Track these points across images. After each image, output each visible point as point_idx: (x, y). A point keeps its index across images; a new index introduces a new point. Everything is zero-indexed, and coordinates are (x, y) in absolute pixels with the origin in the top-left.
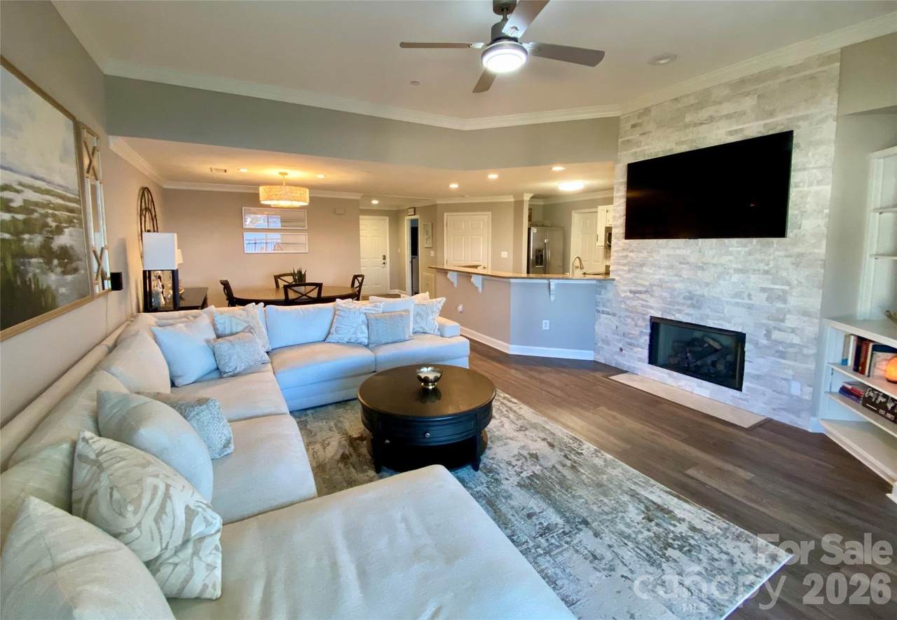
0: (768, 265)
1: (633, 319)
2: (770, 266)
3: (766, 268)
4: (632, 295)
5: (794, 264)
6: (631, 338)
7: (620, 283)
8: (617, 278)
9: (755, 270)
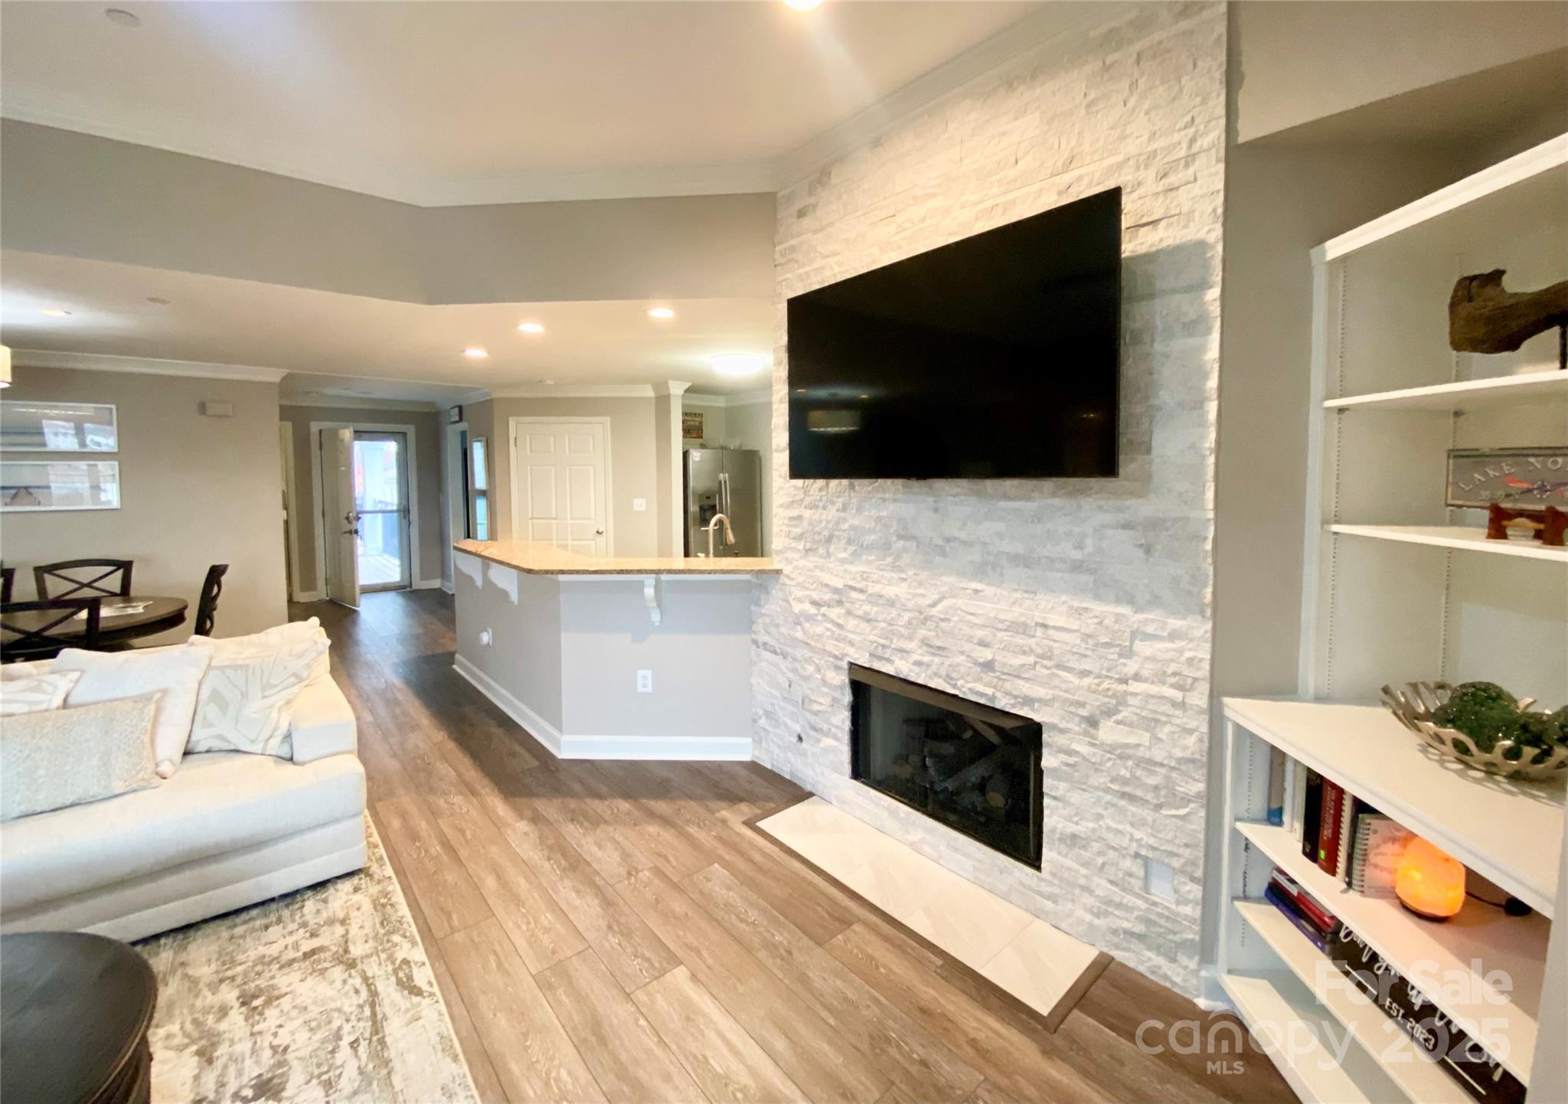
0: (1079, 546)
1: (817, 667)
2: (1086, 551)
3: (1077, 555)
4: (813, 610)
5: (1141, 546)
6: (816, 714)
7: (792, 579)
8: (787, 569)
9: (1052, 560)
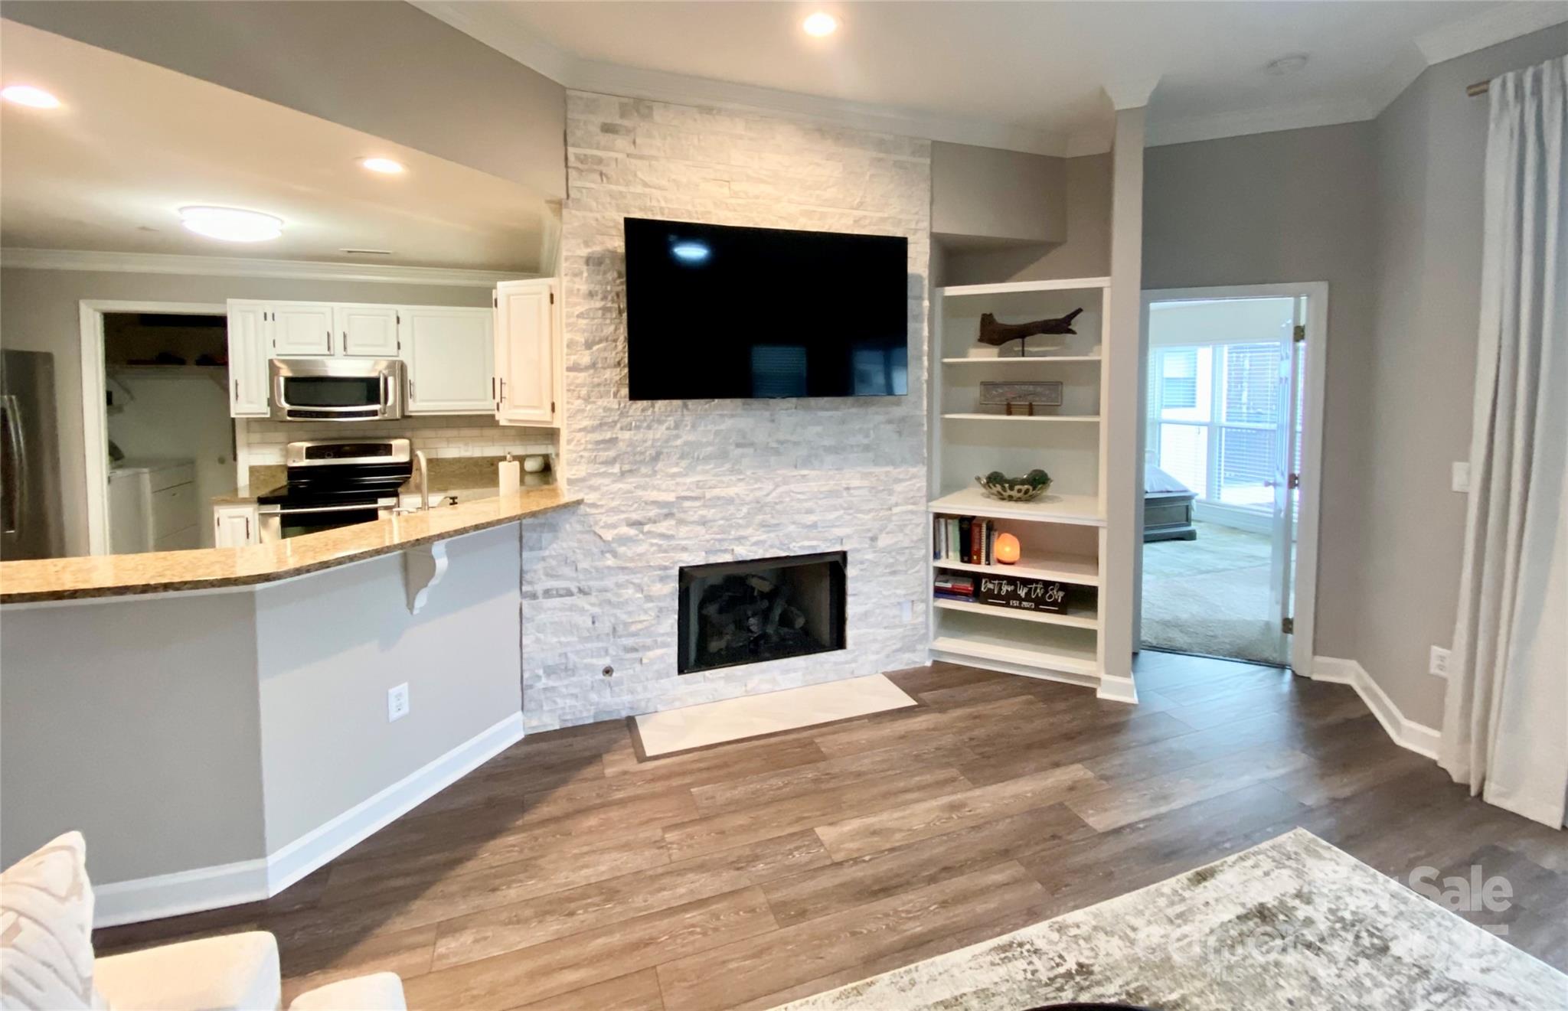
0: (867, 436)
1: (639, 588)
2: (871, 439)
5: (897, 432)
6: (635, 635)
7: (599, 506)
8: (590, 498)
9: (851, 446)
